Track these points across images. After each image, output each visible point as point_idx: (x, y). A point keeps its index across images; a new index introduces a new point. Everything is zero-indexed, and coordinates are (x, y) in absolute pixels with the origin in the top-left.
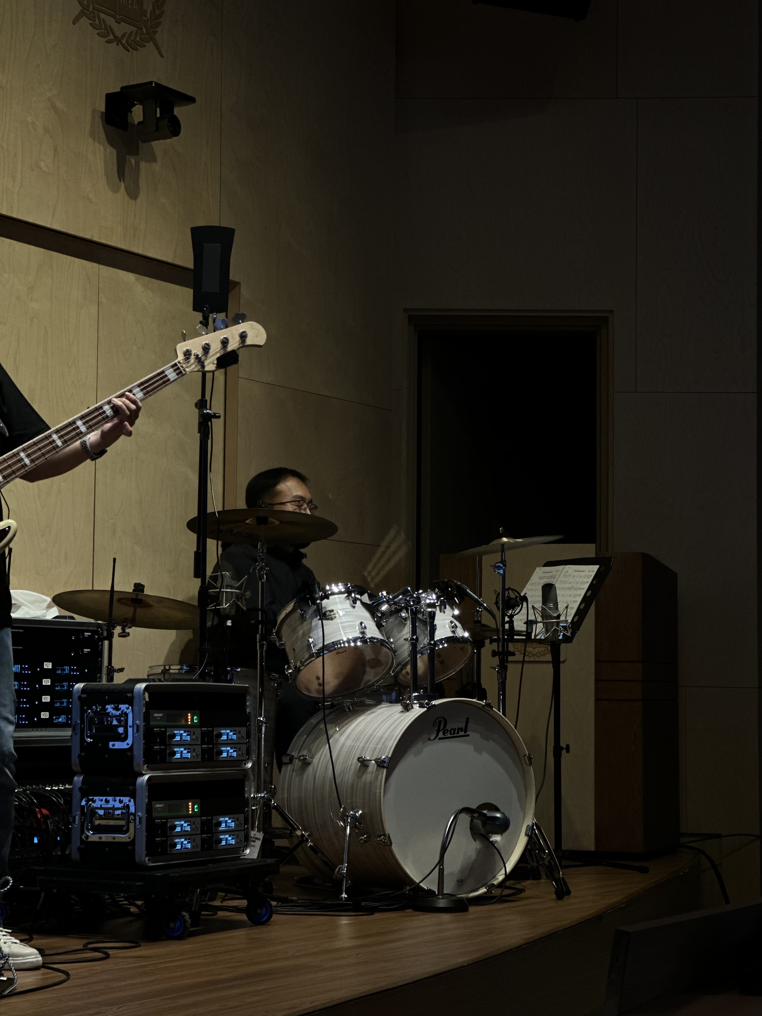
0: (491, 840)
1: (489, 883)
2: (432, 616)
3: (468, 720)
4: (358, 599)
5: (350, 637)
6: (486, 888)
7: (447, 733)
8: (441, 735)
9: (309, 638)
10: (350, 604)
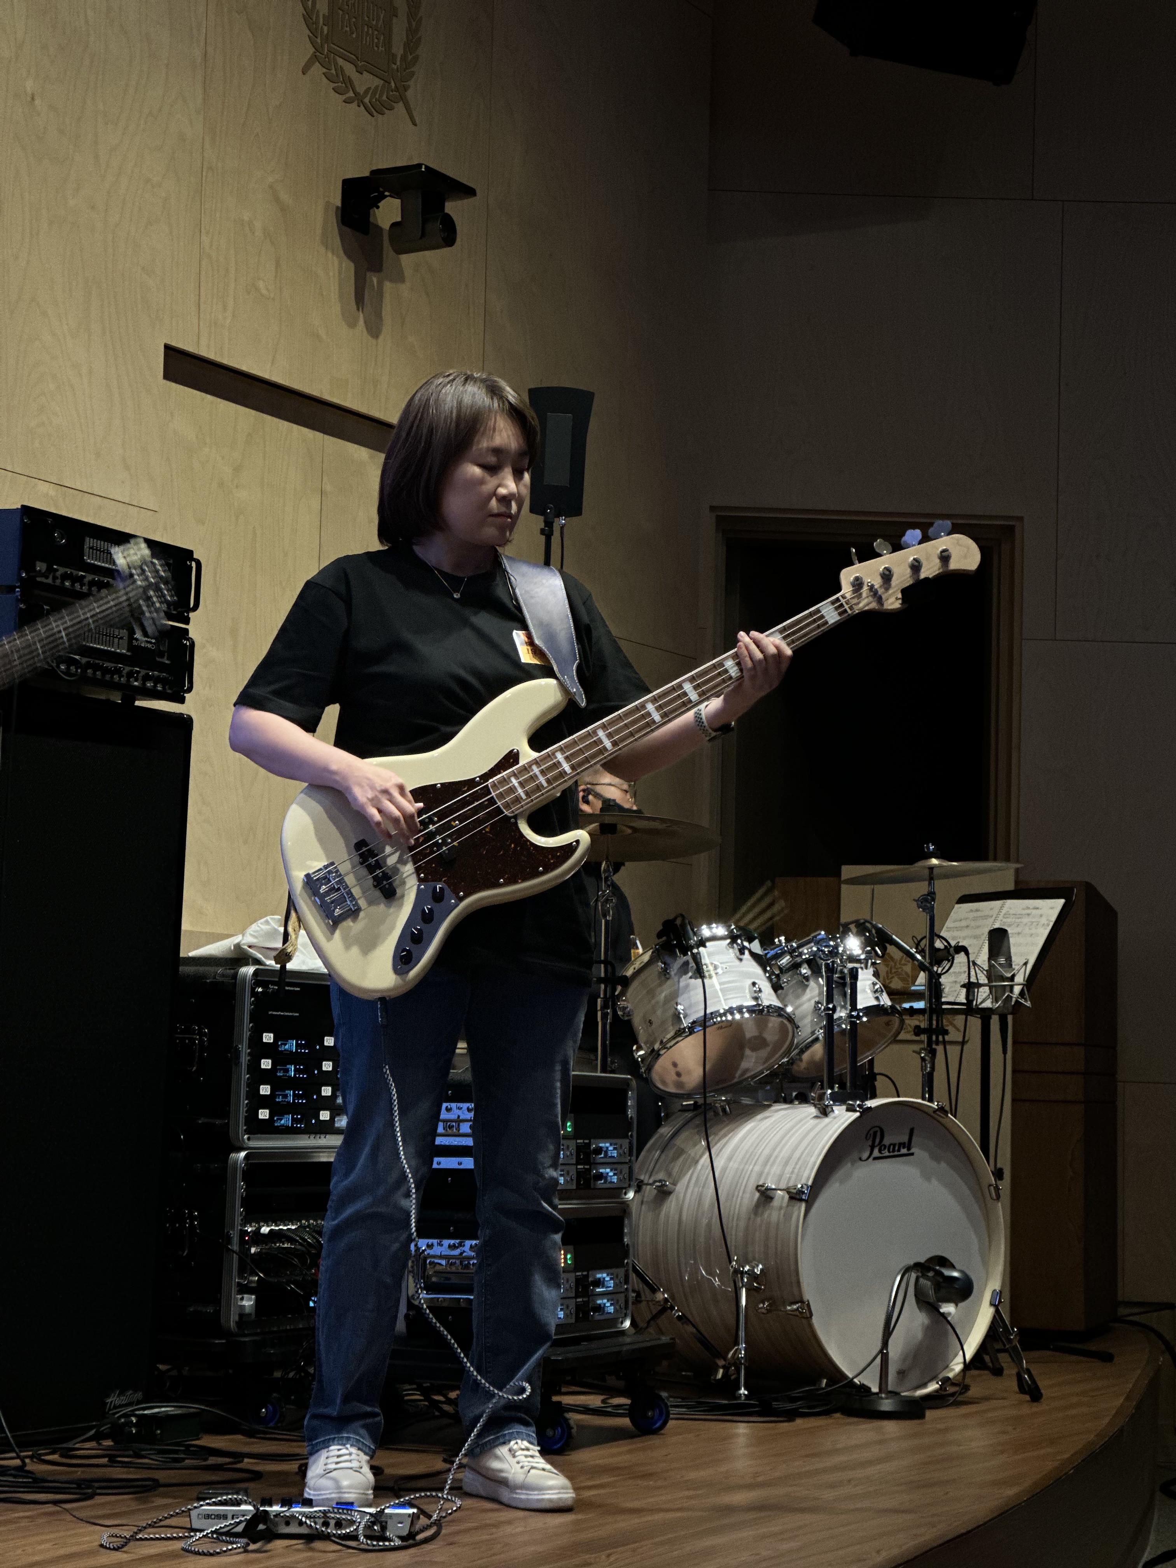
0: (942, 1311)
1: (941, 1376)
2: (854, 975)
3: (912, 1131)
4: (747, 948)
5: (734, 1006)
6: (937, 1383)
7: (885, 1149)
8: (876, 1153)
9: (677, 1005)
10: (735, 955)
